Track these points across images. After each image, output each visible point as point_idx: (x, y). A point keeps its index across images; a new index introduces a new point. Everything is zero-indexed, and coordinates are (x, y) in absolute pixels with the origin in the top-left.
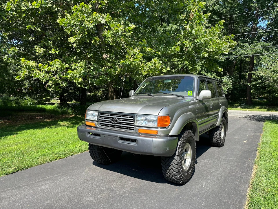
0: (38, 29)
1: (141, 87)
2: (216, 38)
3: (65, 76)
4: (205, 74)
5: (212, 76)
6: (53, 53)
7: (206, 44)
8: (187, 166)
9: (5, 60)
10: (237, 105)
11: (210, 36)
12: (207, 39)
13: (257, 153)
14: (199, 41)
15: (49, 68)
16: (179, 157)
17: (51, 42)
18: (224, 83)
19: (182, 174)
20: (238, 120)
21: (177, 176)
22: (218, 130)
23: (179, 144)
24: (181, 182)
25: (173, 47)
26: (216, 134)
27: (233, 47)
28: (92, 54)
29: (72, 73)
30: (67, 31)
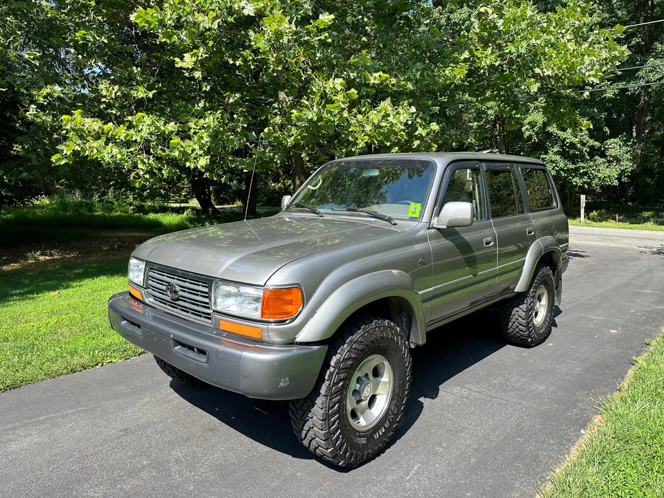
0: (103, 38)
1: (309, 187)
2: (568, 37)
3: (168, 153)
4: (558, 132)
5: (577, 140)
6: (141, 96)
7: (535, 56)
8: (376, 416)
9: (30, 117)
10: (646, 214)
11: (547, 34)
12: (539, 42)
13: (631, 372)
14: (513, 50)
15: (128, 135)
16: (331, 399)
17: (139, 69)
18: (611, 156)
19: (342, 444)
20: (633, 259)
21: (327, 449)
22: (523, 303)
23: (332, 363)
24: (340, 464)
25: (450, 68)
26: (519, 312)
27: (618, 64)
28: (238, 95)
29: (182, 146)
30: (164, 40)
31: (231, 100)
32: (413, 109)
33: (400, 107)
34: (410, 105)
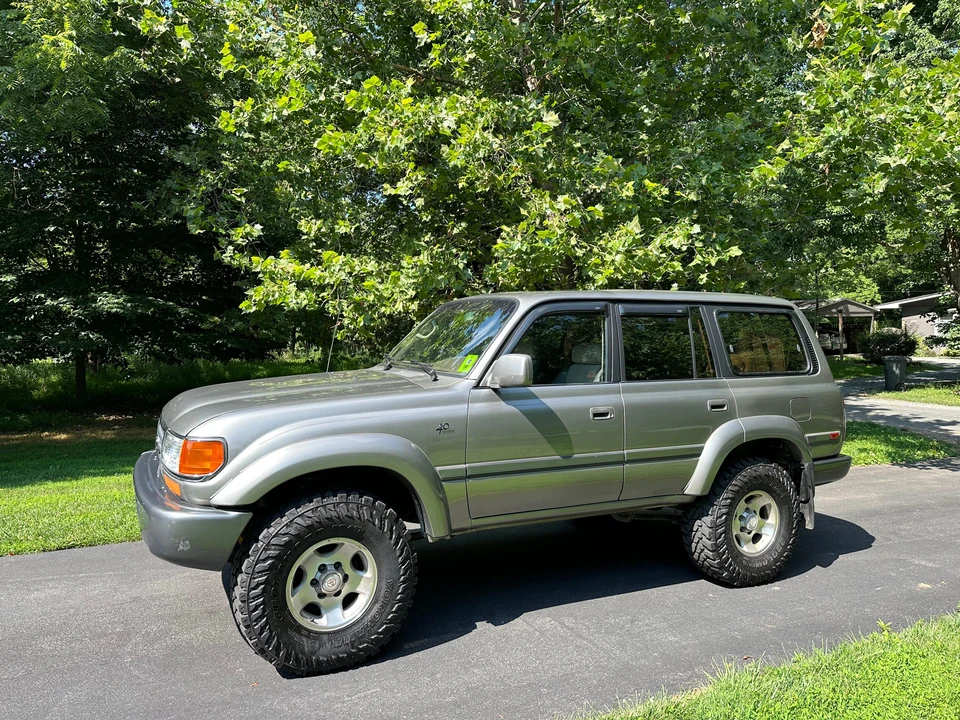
1: (418, 335)
22: (707, 514)
26: (702, 527)
28: (464, 225)
29: (377, 290)
30: (362, 165)
31: (456, 231)
32: (697, 229)
33: (677, 227)
34: (694, 222)
